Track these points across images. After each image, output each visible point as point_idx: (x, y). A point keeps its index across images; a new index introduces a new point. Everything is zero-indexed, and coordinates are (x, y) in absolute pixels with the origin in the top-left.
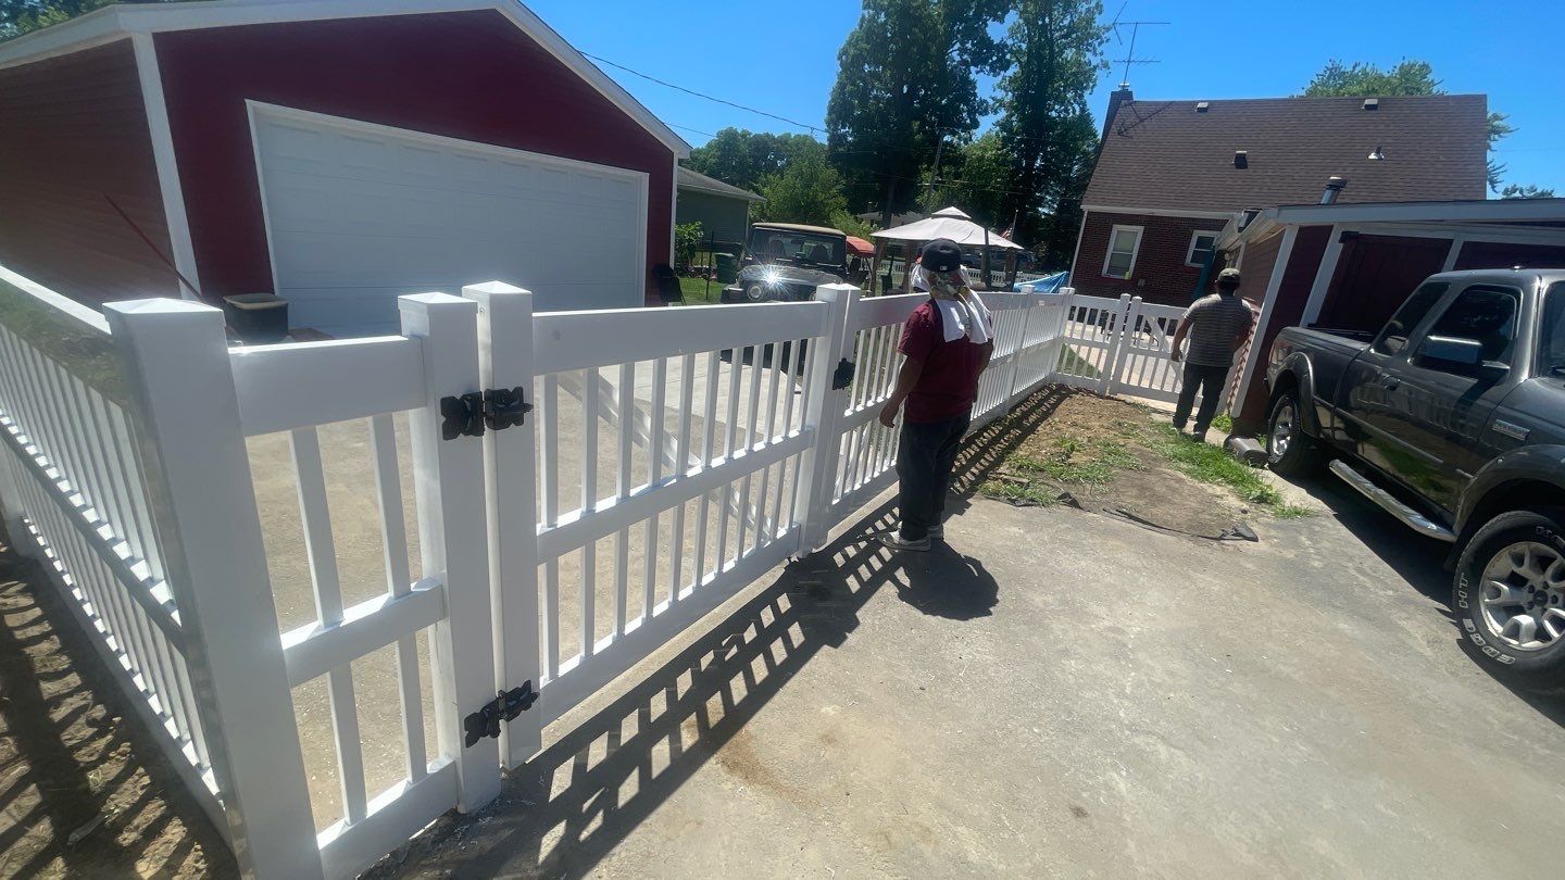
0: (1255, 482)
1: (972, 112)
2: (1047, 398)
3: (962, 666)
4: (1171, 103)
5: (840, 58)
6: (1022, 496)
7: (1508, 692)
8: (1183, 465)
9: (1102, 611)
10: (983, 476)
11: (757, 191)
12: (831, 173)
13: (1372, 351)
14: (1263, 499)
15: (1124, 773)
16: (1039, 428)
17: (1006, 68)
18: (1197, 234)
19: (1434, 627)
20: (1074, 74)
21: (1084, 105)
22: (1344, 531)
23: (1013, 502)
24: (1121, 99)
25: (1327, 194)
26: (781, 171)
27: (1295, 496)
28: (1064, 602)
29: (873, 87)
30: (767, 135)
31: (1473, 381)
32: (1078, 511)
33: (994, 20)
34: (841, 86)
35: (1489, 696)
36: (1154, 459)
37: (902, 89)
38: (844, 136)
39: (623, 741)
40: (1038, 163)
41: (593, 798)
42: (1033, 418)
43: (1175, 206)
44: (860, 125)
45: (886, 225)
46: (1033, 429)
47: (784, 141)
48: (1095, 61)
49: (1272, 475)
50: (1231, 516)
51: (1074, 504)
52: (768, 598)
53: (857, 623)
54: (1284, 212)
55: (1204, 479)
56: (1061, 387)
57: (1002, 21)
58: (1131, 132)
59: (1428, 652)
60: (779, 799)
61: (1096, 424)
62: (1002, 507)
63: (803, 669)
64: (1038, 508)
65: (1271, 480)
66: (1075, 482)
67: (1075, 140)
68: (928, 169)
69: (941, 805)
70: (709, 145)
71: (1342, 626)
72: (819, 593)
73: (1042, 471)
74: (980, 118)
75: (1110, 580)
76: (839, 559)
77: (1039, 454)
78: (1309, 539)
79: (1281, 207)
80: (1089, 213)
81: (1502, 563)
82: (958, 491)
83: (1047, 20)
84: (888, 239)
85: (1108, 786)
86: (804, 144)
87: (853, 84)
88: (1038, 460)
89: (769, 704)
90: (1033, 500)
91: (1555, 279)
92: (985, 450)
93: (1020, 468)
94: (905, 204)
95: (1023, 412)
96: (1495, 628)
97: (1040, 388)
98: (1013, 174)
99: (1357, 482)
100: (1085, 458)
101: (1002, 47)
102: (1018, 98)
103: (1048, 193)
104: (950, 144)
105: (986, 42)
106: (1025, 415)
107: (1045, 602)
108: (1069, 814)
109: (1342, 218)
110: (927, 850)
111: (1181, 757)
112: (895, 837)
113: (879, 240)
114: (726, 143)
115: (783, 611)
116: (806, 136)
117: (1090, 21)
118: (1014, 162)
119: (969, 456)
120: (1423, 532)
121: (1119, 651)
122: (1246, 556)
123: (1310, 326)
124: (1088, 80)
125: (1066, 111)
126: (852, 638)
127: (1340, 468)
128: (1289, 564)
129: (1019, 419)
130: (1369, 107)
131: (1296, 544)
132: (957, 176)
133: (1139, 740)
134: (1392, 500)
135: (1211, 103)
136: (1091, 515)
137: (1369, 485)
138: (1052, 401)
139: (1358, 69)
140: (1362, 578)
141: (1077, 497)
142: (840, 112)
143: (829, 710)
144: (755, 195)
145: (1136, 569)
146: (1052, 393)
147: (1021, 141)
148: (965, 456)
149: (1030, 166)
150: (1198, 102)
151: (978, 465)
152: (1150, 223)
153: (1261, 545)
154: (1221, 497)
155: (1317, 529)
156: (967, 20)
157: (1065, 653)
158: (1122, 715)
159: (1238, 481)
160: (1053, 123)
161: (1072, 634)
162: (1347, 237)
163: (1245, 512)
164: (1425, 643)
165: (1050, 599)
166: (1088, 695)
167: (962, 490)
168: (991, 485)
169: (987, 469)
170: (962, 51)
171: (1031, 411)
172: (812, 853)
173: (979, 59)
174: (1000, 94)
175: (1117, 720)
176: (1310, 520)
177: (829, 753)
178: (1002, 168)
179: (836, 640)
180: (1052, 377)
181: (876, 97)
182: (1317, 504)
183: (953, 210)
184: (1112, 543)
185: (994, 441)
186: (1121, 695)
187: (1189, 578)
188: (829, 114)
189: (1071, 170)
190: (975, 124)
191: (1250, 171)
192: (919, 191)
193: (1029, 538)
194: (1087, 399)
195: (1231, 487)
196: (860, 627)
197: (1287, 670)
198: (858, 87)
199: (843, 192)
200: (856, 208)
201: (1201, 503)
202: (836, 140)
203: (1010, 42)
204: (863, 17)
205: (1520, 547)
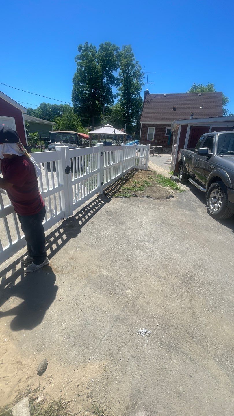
0: (175, 185)
1: (112, 97)
2: (133, 172)
3: (105, 236)
4: (158, 94)
5: (73, 82)
6: (123, 196)
7: (214, 219)
8: (161, 184)
9: (139, 218)
10: (115, 193)
11: (55, 122)
12: (76, 116)
13: (194, 153)
14: (177, 189)
15: (138, 250)
16: (130, 180)
17: (119, 85)
18: (167, 128)
19: (204, 210)
20: (136, 86)
21: (140, 95)
22: (191, 193)
23: (121, 198)
24: (147, 93)
25: (191, 117)
26: (61, 115)
27: (183, 187)
28: (130, 218)
29: (84, 90)
30: (56, 105)
31: (208, 157)
32: (136, 197)
33: (114, 71)
34: (75, 90)
35: (211, 221)
36: (155, 183)
37: (92, 91)
38: (77, 105)
39: (16, 271)
40: (130, 111)
41: (8, 285)
42: (129, 177)
43: (161, 121)
44: (81, 101)
45: (93, 129)
46: (128, 180)
47: (61, 106)
48: (141, 83)
49: (180, 183)
50: (170, 194)
51: (136, 196)
52: (58, 230)
53: (81, 231)
54: (178, 121)
55: (165, 186)
56: (136, 169)
57: (116, 71)
58: (150, 102)
59: (202, 215)
60: (58, 273)
61: (143, 177)
62: (119, 199)
63: (66, 244)
64: (127, 198)
65: (179, 184)
66: (137, 191)
67: (138, 104)
68: (102, 114)
69: (98, 266)
70: (38, 108)
71: (187, 212)
72: (72, 226)
73: (129, 189)
74: (114, 100)
75: (141, 211)
76: (77, 218)
77: (129, 186)
78: (184, 196)
79: (177, 120)
80: (142, 124)
81: (212, 195)
82: (109, 197)
83: (128, 71)
84: (92, 134)
85: (135, 254)
86: (67, 107)
87: (78, 89)
88: (128, 187)
89: (57, 254)
90: (126, 196)
91: (220, 134)
92: (116, 186)
93: (124, 189)
94: (97, 124)
95: (126, 176)
96: (212, 207)
97: (131, 170)
98: (124, 114)
99: (192, 182)
100: (140, 185)
101: (117, 79)
102: (123, 93)
103: (134, 119)
104: (107, 107)
105: (112, 77)
106: (127, 177)
107: (126, 219)
108: (126, 261)
109: (190, 122)
110: (93, 275)
111: (151, 244)
112: (86, 275)
113: (90, 134)
114: (44, 108)
115: (61, 232)
116: (67, 105)
117: (139, 72)
118: (124, 111)
119: (112, 188)
120: (202, 191)
121: (141, 226)
122: (171, 201)
123: (186, 149)
124: (140, 88)
125: (136, 96)
126: (79, 235)
127: (190, 180)
128: (180, 202)
129: (126, 178)
130: (200, 95)
131: (181, 197)
132: (110, 115)
133: (143, 243)
134: (197, 185)
135: (167, 94)
136: (139, 198)
137: (194, 182)
138: (134, 173)
139: (199, 86)
140: (193, 202)
141: (137, 195)
142: (75, 97)
143: (72, 252)
144: (54, 123)
145: (147, 208)
146: (134, 171)
147: (125, 105)
148: (111, 189)
149: (128, 112)
150: (164, 94)
151: (114, 190)
152: (157, 126)
153: (174, 199)
154: (168, 190)
155: (186, 193)
156: (107, 71)
157: (129, 229)
158: (140, 239)
159: (172, 186)
160: (133, 100)
161: (131, 225)
162: (191, 127)
163: (173, 192)
164: (201, 213)
165: (127, 218)
166: (133, 236)
167: (110, 197)
168: (117, 195)
169: (116, 191)
170: (107, 80)
171: (129, 176)
172: (66, 283)
173: (112, 83)
174: (118, 92)
175: (139, 240)
176: (185, 192)
177: (72, 261)
178: (122, 113)
179: (75, 236)
180: (134, 167)
181: (85, 93)
182: (187, 188)
183: (108, 125)
184: (143, 203)
185: (119, 184)
186: (140, 235)
187: (158, 208)
188: (72, 98)
189: (138, 113)
190: (113, 101)
191: (177, 112)
192: (101, 120)
193: (124, 205)
194: (142, 171)
195: (171, 187)
196: (81, 232)
197: (175, 223)
198: (80, 90)
199: (81, 121)
200: (84, 125)
201: (164, 192)
202: (76, 106)
203: (119, 77)
204: (78, 69)
205: (215, 190)
